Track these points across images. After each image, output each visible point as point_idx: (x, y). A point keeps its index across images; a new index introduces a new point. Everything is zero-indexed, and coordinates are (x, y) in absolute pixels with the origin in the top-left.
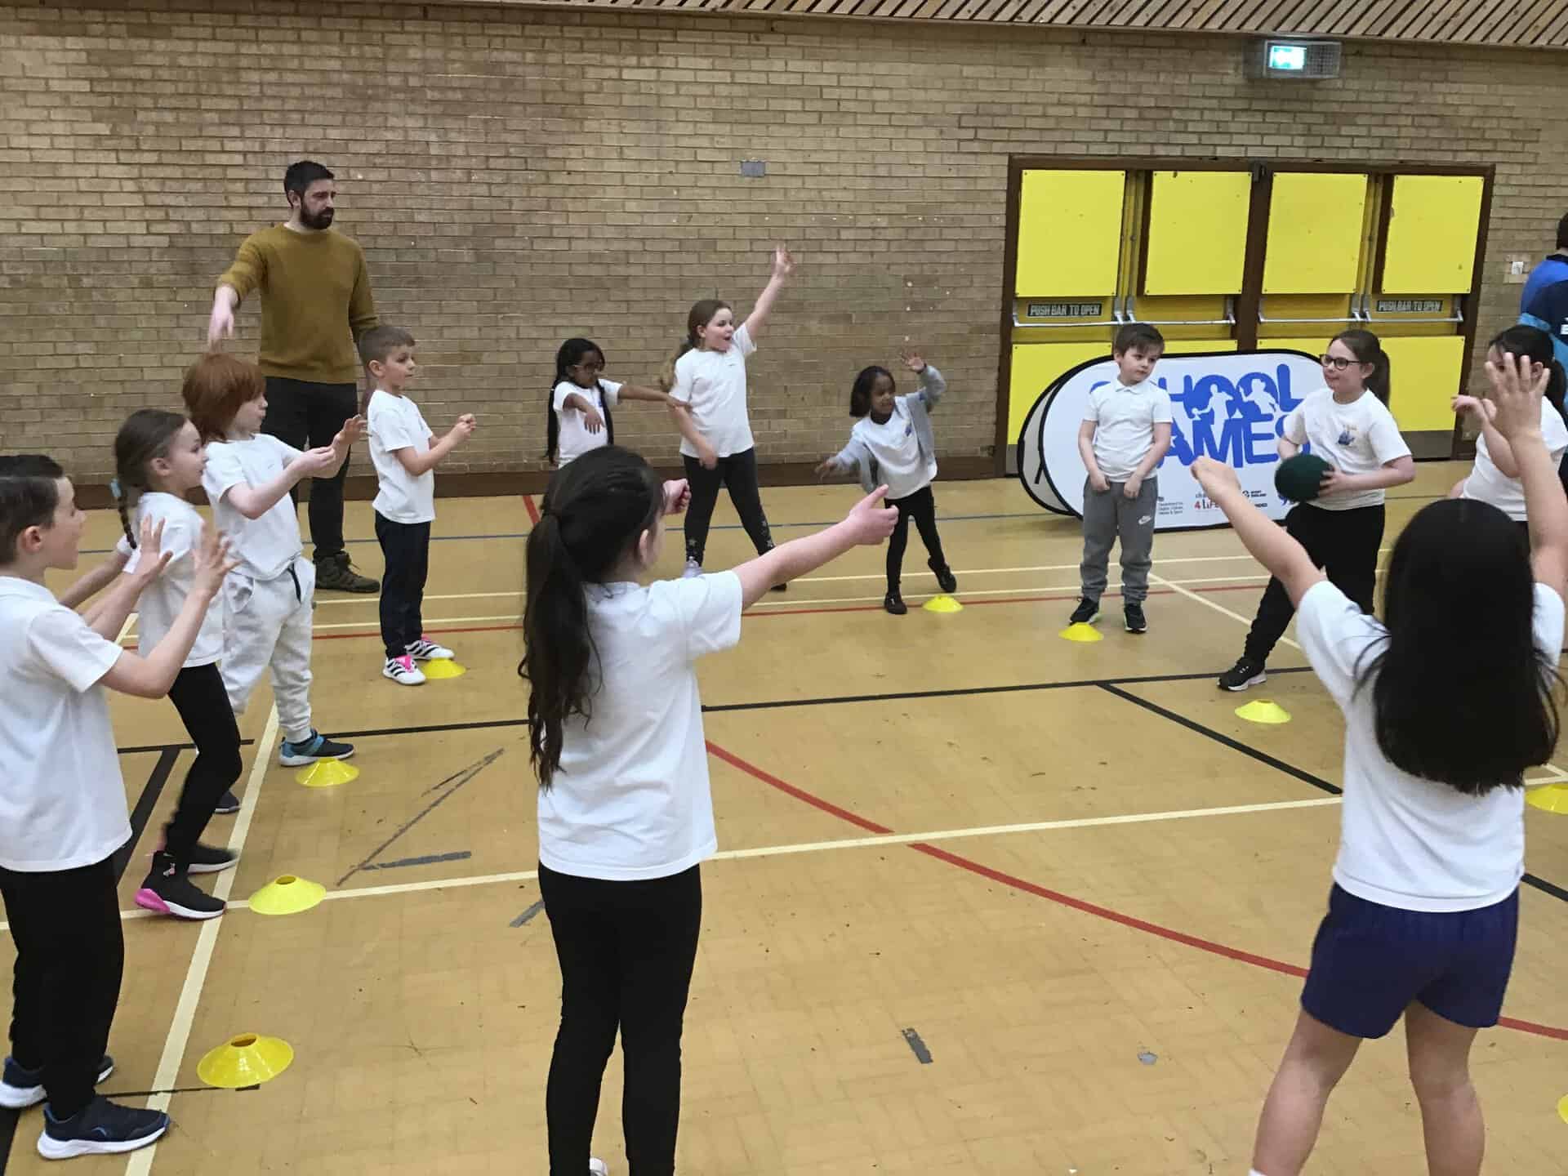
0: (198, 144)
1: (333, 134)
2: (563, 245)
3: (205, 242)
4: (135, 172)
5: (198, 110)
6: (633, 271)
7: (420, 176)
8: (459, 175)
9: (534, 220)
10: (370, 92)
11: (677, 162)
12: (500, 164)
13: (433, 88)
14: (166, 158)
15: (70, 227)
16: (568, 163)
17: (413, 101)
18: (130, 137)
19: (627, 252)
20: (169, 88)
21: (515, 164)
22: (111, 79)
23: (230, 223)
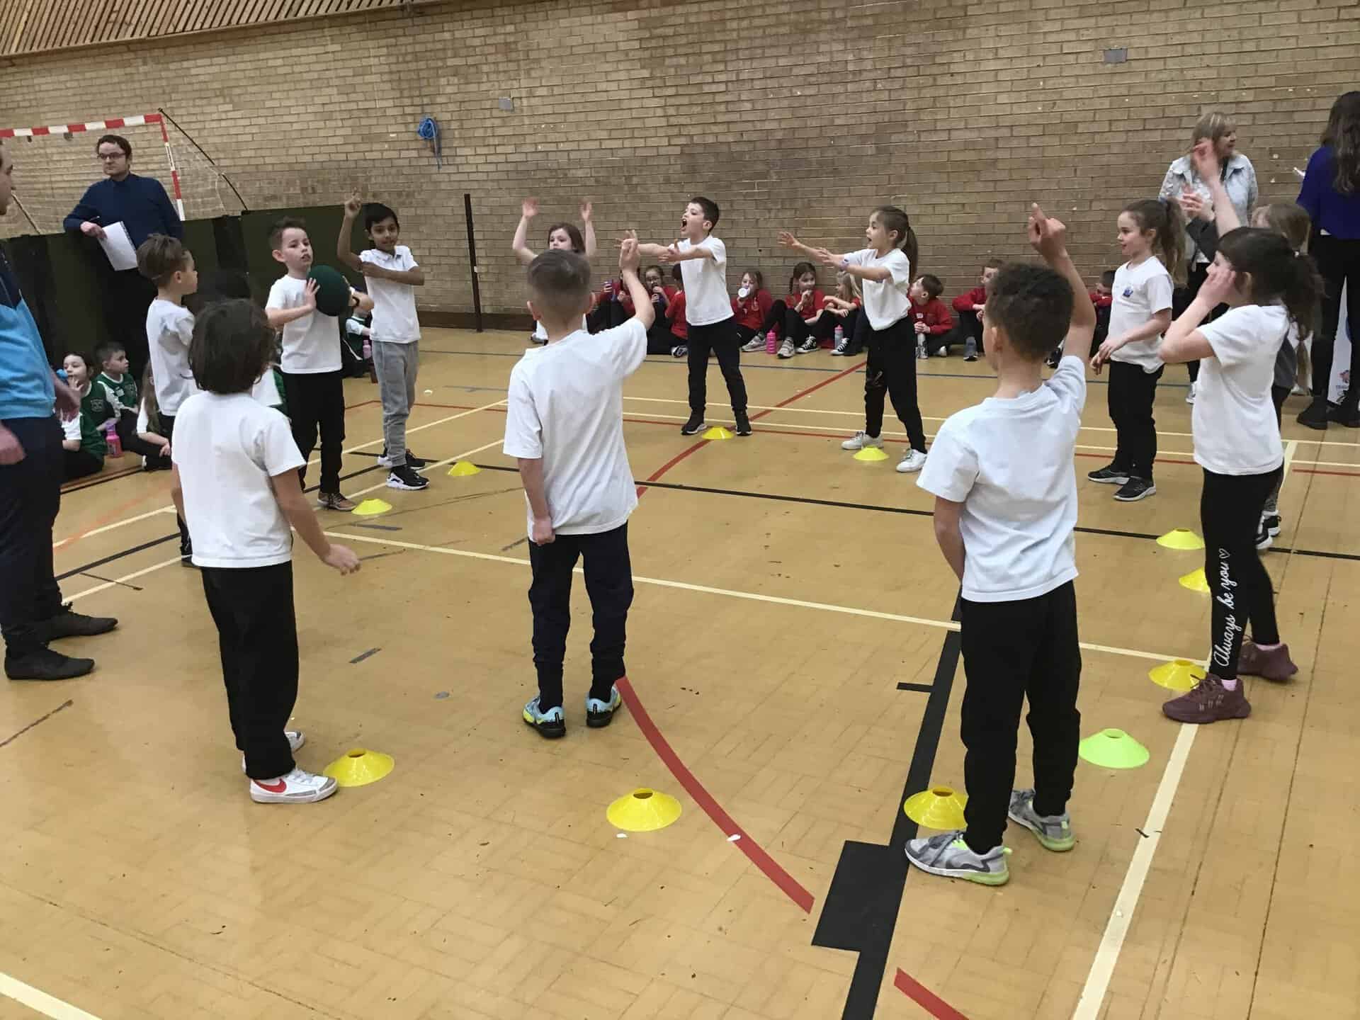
0: (699, 79)
1: (782, 62)
2: (944, 136)
3: (700, 149)
4: (662, 102)
5: (700, 54)
6: (1000, 154)
7: (840, 89)
8: (868, 85)
9: (922, 117)
10: (808, 27)
11: (1044, 57)
12: (899, 73)
13: (852, 17)
14: (681, 91)
15: (627, 143)
16: (952, 66)
17: (837, 30)
18: (661, 77)
19: (997, 139)
20: (683, 40)
21: (911, 71)
22: (651, 38)
23: (716, 135)
